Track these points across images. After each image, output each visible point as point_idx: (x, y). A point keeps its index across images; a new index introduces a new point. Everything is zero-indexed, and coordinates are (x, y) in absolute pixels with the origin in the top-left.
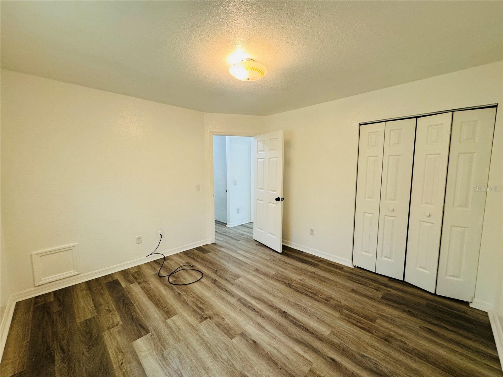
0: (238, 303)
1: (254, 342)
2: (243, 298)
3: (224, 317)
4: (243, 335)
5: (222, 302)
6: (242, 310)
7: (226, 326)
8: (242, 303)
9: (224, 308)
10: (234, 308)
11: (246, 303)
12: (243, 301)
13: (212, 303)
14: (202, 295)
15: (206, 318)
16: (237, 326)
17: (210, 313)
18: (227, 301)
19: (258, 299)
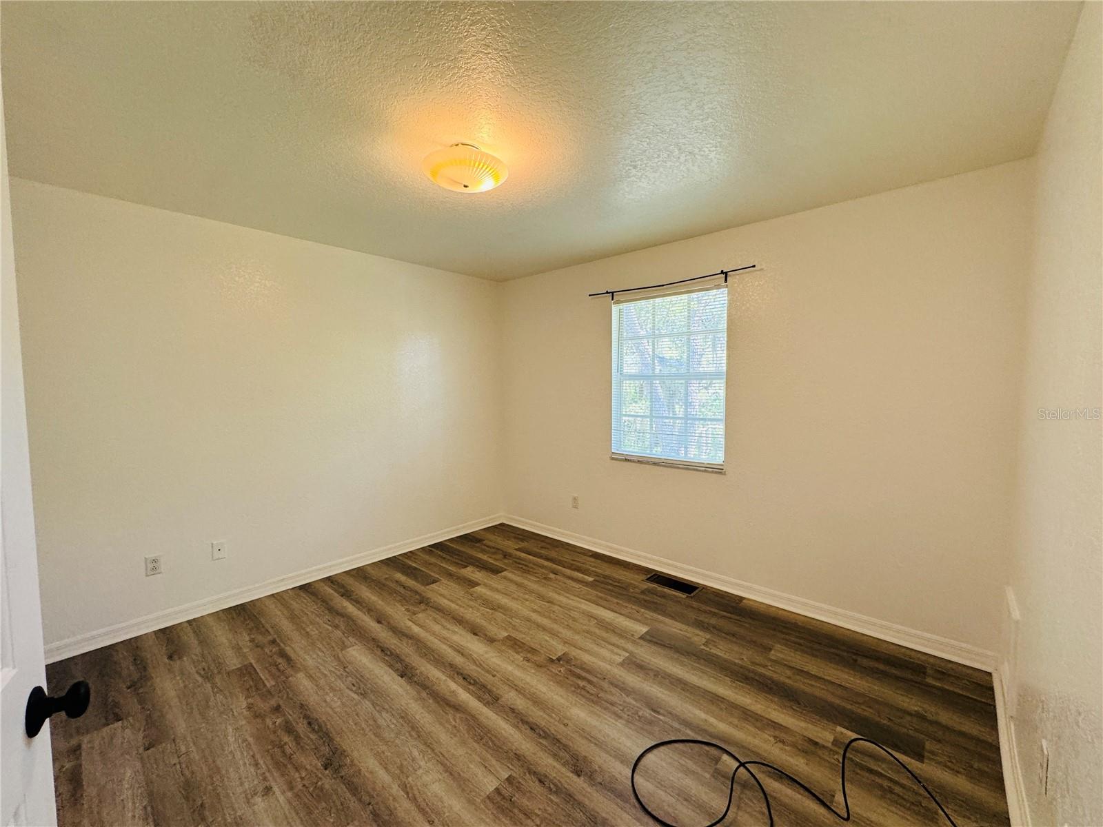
0: (498, 692)
1: (475, 634)
2: (487, 704)
3: (525, 662)
4: (491, 641)
5: (537, 691)
6: (490, 677)
7: (520, 650)
8: (490, 692)
9: (528, 679)
10: (508, 680)
11: (481, 693)
12: (487, 696)
13: (561, 691)
14: (592, 709)
15: (559, 659)
16: (500, 651)
17: (554, 669)
18: (524, 696)
19: (447, 704)
